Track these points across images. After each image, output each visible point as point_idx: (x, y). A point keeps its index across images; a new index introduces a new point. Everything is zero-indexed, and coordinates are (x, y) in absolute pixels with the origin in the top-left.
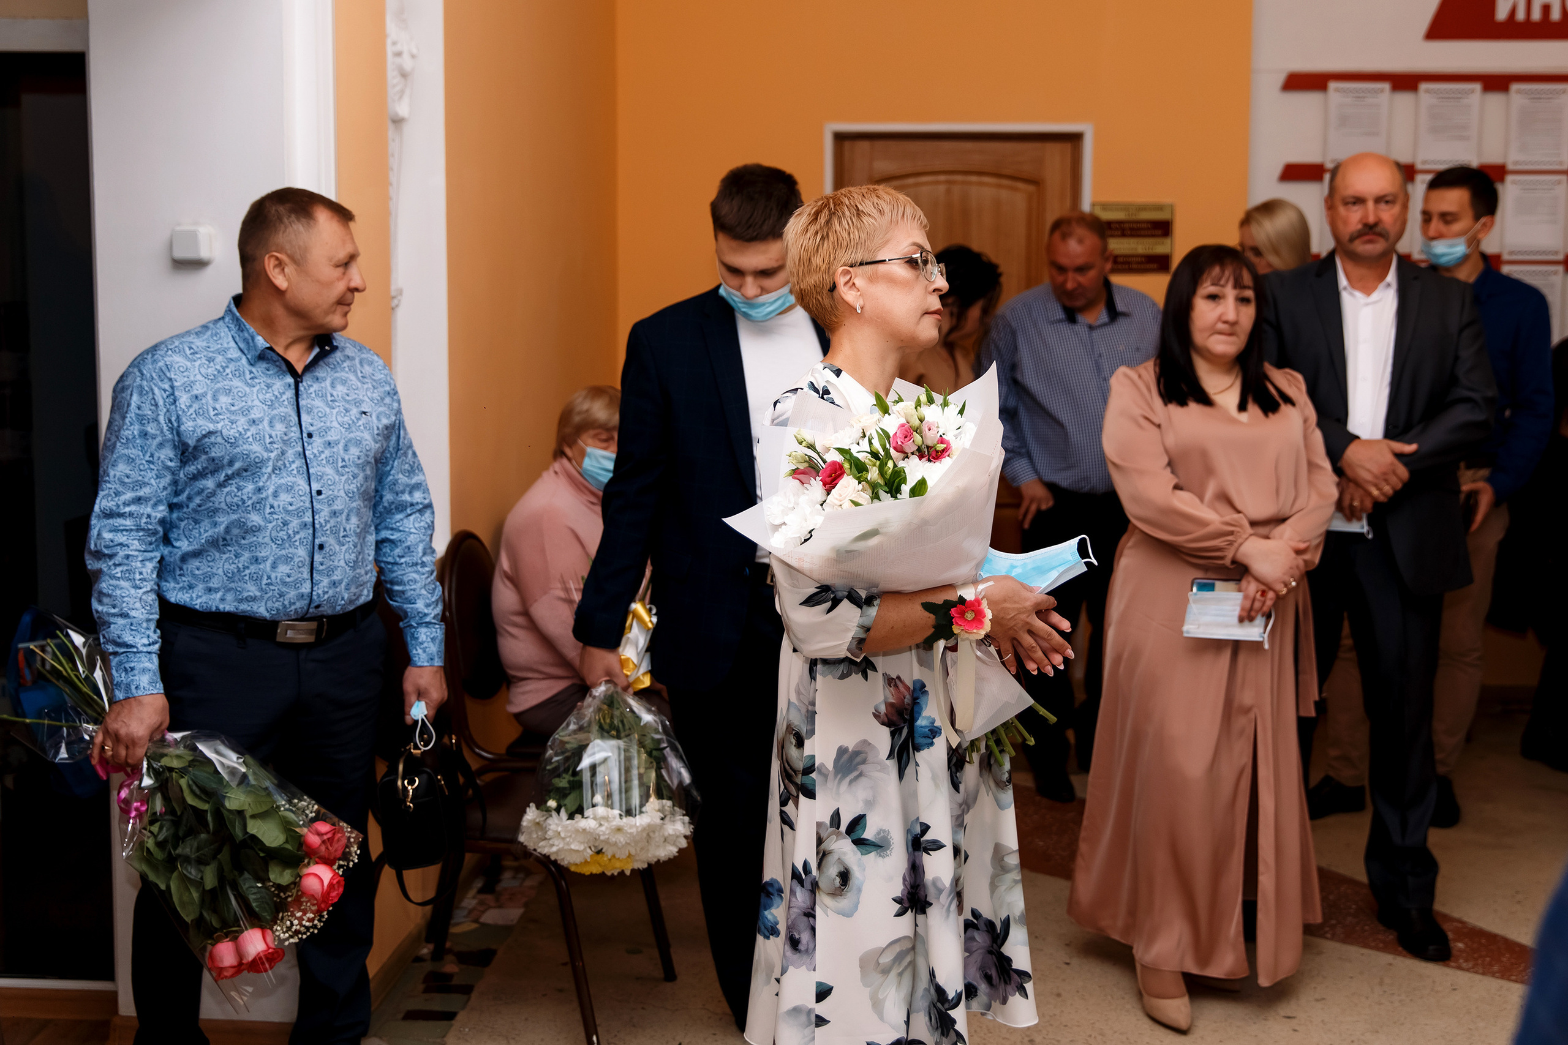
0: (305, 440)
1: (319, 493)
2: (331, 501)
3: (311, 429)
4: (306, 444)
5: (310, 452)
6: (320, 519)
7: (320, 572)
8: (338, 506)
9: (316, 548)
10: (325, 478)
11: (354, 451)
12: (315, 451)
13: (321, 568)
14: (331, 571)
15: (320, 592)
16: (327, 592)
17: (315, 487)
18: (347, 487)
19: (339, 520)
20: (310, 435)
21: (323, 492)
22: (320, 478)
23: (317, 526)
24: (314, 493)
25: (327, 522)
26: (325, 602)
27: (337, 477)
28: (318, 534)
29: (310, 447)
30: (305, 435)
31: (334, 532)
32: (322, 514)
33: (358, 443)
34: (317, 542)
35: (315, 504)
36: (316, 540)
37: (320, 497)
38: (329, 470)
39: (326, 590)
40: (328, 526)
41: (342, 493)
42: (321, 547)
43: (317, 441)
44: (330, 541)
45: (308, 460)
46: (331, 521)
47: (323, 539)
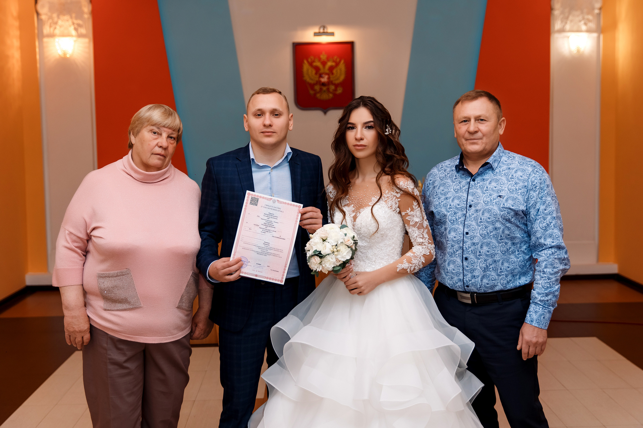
0: (467, 208)
1: (467, 233)
2: (472, 238)
3: (472, 203)
4: (467, 210)
5: (468, 214)
6: (466, 246)
7: (466, 270)
8: (476, 240)
9: (464, 259)
10: (472, 227)
11: (487, 215)
12: (471, 214)
13: (467, 268)
14: (472, 271)
15: (467, 279)
16: (471, 280)
17: (466, 230)
18: (481, 232)
19: (476, 247)
20: (470, 206)
21: (469, 233)
22: (469, 226)
23: (464, 249)
24: (465, 234)
25: (469, 247)
26: (471, 285)
27: (477, 227)
28: (465, 253)
29: (469, 212)
30: (468, 206)
31: (474, 252)
32: (467, 243)
33: (489, 211)
34: (464, 256)
35: (464, 238)
36: (464, 255)
37: (467, 236)
38: (474, 223)
39: (470, 279)
40: (470, 249)
41: (478, 235)
42: (466, 259)
43: (473, 209)
44: (471, 257)
45: (466, 218)
46: (472, 247)
47: (467, 255)
